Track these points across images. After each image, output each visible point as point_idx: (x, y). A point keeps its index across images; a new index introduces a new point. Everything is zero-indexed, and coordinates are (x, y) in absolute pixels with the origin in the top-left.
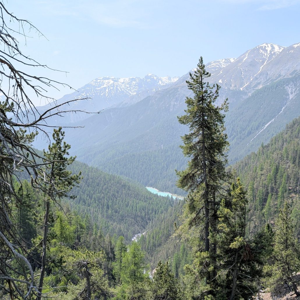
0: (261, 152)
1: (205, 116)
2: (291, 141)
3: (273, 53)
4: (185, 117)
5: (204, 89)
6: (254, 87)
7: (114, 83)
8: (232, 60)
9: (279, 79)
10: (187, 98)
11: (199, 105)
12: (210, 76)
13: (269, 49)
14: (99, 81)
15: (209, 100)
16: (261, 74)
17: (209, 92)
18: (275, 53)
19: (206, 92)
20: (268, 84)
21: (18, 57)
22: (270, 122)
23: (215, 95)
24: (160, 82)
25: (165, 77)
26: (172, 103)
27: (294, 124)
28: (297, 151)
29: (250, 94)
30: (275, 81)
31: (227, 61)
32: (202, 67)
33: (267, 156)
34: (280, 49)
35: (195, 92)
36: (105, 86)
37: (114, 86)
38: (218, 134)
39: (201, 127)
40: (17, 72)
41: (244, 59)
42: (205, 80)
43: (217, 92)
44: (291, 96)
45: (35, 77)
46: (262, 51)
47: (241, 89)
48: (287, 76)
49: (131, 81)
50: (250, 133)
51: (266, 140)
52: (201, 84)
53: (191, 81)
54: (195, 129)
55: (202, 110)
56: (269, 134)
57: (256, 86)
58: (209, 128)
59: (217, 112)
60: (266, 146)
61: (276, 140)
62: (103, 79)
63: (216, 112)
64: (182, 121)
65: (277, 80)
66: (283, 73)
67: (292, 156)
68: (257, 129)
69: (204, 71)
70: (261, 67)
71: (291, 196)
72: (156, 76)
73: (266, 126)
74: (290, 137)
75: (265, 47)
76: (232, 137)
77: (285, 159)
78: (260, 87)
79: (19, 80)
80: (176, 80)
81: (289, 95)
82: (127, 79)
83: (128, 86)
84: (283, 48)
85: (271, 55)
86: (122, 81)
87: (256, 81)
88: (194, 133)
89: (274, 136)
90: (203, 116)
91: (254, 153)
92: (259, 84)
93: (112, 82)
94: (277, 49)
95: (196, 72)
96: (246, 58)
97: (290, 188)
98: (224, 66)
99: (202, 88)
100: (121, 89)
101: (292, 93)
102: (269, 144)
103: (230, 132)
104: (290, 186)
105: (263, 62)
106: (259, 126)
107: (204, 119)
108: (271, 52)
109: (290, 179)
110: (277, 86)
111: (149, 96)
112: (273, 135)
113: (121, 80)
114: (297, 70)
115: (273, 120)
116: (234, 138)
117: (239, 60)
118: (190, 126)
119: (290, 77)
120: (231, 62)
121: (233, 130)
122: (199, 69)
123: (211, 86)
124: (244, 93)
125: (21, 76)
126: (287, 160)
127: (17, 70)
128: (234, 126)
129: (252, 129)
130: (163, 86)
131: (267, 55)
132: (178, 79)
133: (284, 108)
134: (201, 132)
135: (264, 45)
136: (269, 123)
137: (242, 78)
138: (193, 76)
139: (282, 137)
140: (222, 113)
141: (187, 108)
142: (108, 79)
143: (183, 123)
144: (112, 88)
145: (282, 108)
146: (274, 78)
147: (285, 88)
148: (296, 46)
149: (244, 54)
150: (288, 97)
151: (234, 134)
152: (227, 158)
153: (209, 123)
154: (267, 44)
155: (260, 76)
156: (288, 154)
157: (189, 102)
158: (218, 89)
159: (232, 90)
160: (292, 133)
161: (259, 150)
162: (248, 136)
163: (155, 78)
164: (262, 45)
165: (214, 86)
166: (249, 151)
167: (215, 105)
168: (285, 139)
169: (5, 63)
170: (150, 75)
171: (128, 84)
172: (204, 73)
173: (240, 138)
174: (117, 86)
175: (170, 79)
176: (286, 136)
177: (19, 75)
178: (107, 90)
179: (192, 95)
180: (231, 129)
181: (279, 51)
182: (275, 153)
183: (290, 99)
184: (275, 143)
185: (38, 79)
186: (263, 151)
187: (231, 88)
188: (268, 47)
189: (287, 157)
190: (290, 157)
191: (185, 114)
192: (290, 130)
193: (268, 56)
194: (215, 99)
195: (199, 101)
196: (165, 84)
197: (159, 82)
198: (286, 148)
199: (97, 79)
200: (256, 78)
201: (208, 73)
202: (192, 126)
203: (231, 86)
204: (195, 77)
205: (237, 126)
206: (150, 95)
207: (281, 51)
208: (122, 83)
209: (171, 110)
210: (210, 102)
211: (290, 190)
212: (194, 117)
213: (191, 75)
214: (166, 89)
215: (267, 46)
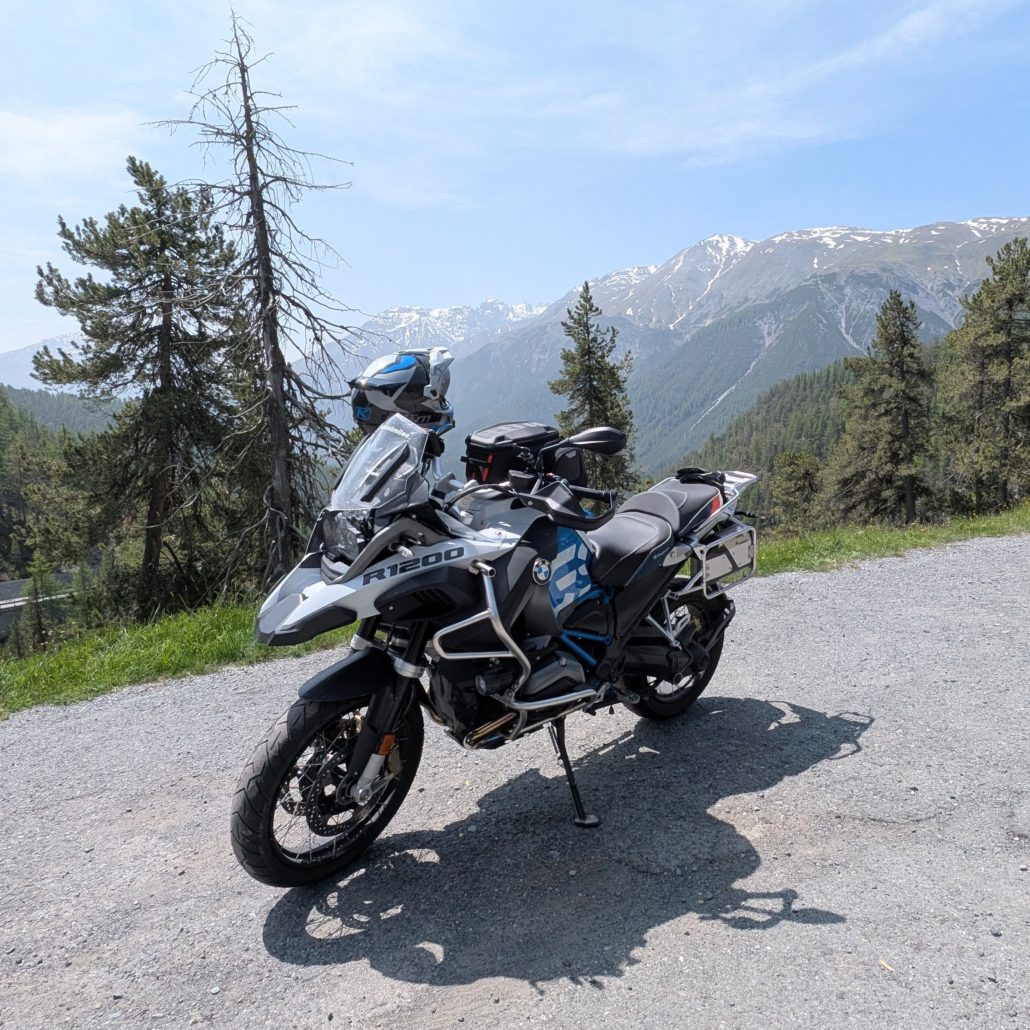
0: (710, 451)
1: (594, 379)
2: (766, 427)
3: (732, 253)
4: (561, 383)
5: (591, 336)
6: (696, 323)
7: (420, 319)
8: (652, 270)
9: (745, 306)
10: (564, 351)
11: (584, 361)
12: (600, 313)
13: (725, 246)
14: (391, 315)
15: (599, 354)
16: (708, 297)
17: (599, 340)
18: (736, 254)
19: (595, 340)
20: (724, 316)
21: (320, 299)
22: (728, 392)
23: (610, 345)
24: (511, 315)
25: (522, 306)
26: (535, 357)
27: (773, 396)
28: (776, 447)
29: (688, 337)
30: (736, 311)
31: (643, 271)
32: (588, 300)
33: (721, 457)
34: (747, 245)
35: (577, 340)
36: (403, 325)
37: (420, 325)
38: (616, 410)
39: (587, 399)
40: (315, 319)
41: (677, 267)
42: (593, 320)
43: (612, 340)
44: (768, 341)
45: (342, 327)
46: (710, 250)
47: (671, 327)
48: (761, 300)
49: (455, 315)
50: (688, 414)
51: (719, 427)
52: (587, 327)
53: (570, 322)
54: (577, 403)
55: (589, 371)
56: (726, 415)
57: (700, 320)
58: (601, 401)
59: (614, 374)
60: (718, 439)
61: (739, 426)
62: (399, 311)
63: (612, 372)
64: (557, 388)
65: (742, 308)
66: (752, 294)
67: (767, 457)
68: (702, 405)
69: (591, 306)
70: (710, 284)
71: (763, 532)
72: (502, 303)
73: (720, 399)
74: (764, 419)
75: (718, 242)
76: (654, 421)
77: (754, 462)
78: (708, 322)
79: (319, 333)
80: (542, 310)
81: (763, 338)
82: (446, 310)
83: (448, 324)
84: (752, 245)
85: (729, 258)
86: (437, 315)
87: (700, 311)
88: (576, 409)
89: (736, 418)
90: (591, 380)
91: (697, 454)
92: (706, 316)
93: (416, 317)
94: (740, 245)
95: (577, 308)
96: (680, 264)
97: (763, 518)
98: (637, 282)
99: (588, 333)
100: (434, 330)
101: (769, 334)
102: (724, 435)
103: (650, 412)
104: (763, 515)
105: (713, 273)
106: (705, 400)
107: (591, 386)
108: (728, 252)
109: (763, 501)
110: (740, 321)
111: (490, 344)
112: (733, 416)
113: (435, 313)
114: (779, 289)
115: (734, 388)
116: (657, 424)
117: (667, 270)
118: (568, 397)
119: (767, 301)
120: (649, 273)
121: (655, 407)
122: (582, 302)
123: (604, 330)
124: (676, 334)
125: (321, 326)
126: (758, 464)
127: (315, 316)
128: (657, 401)
129: (692, 407)
130: (517, 322)
131: (721, 258)
132: (545, 309)
133: (754, 364)
134: (587, 407)
135: (716, 238)
136: (725, 394)
137: (671, 303)
138: (572, 313)
139: (749, 421)
140: (622, 374)
141: (563, 368)
142: (409, 310)
143: (558, 391)
144: (416, 329)
145: (750, 364)
146: (736, 305)
147: (757, 324)
148: (777, 240)
149: (675, 257)
150: (762, 342)
151: (658, 415)
152: (633, 452)
153: (600, 392)
154: (721, 237)
155: (707, 301)
156: (760, 454)
157: (568, 358)
158: (614, 336)
159: (652, 330)
160: (768, 412)
161: (706, 447)
162: (684, 419)
163: (501, 307)
164: (711, 239)
165: (608, 330)
166: (687, 448)
167: (610, 360)
168: (754, 425)
169: (300, 307)
170: (490, 301)
171: (448, 320)
172: (590, 309)
173: (670, 425)
174: (426, 324)
175: (529, 308)
176: (757, 418)
177: (319, 324)
178: (408, 333)
179: (572, 346)
180: (651, 406)
181: (744, 249)
182: (735, 451)
183: (767, 346)
184: (736, 433)
185: (346, 329)
186: (712, 448)
187: (651, 326)
188: (723, 241)
189: (758, 459)
190: (763, 458)
191: (561, 377)
192: (765, 407)
193: (724, 260)
194: (609, 351)
195: (583, 356)
196: (520, 319)
197: (508, 314)
198: (757, 443)
199: (386, 312)
200: (700, 305)
201: (597, 309)
202: (572, 397)
203: (651, 321)
204: (576, 316)
205: (664, 401)
206: (492, 341)
207: (748, 249)
208: (437, 319)
209: (533, 370)
210: (603, 357)
211: (762, 521)
212: (575, 382)
213: (569, 312)
214: (524, 329)
215: (720, 240)
